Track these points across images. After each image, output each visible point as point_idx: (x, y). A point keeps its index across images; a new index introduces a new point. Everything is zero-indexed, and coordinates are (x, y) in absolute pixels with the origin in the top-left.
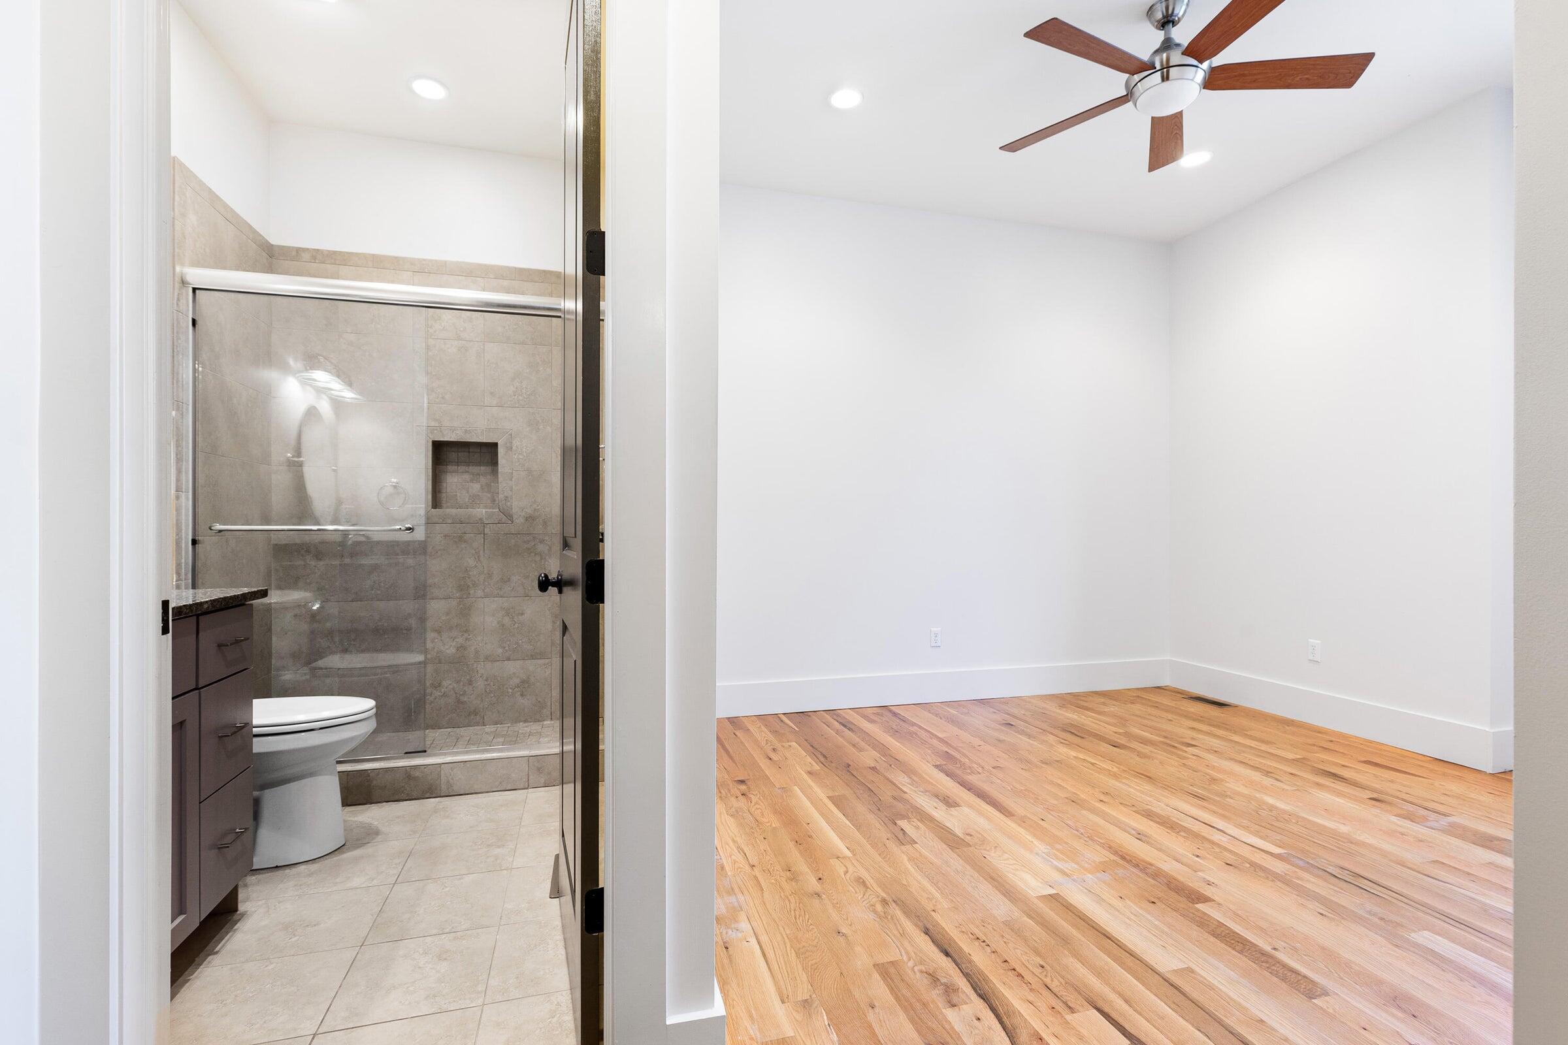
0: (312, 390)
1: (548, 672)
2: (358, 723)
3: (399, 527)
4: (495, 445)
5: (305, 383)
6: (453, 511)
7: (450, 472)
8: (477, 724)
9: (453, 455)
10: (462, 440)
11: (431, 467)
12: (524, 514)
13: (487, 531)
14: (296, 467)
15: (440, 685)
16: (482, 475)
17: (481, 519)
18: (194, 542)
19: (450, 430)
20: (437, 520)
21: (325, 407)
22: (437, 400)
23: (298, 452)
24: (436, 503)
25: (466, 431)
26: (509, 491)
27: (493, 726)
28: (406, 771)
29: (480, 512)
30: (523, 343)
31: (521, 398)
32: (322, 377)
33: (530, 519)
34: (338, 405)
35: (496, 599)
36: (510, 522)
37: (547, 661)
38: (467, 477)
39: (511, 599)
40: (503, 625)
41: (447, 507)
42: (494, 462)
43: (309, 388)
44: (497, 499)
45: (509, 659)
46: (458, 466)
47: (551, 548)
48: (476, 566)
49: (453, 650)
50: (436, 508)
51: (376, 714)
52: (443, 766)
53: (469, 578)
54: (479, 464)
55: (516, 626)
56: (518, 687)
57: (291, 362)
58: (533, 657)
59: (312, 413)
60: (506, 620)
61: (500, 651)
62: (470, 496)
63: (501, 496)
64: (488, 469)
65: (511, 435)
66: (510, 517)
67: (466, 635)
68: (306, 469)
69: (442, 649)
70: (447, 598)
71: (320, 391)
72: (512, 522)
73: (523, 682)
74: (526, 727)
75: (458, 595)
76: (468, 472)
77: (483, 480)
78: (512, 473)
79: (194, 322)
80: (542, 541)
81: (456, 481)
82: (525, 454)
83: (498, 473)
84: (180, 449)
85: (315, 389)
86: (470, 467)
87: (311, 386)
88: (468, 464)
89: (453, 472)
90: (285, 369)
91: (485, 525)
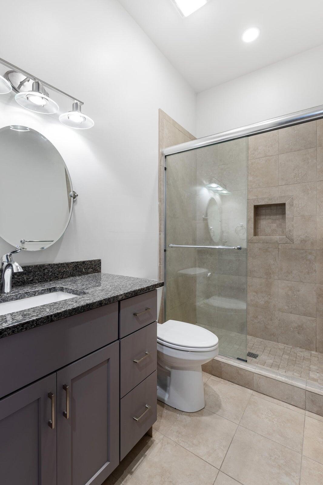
0: (212, 192)
1: (314, 325)
2: (208, 352)
3: (234, 247)
4: (284, 205)
5: (210, 189)
6: (263, 237)
7: (262, 219)
8: (275, 341)
9: (263, 211)
10: (267, 204)
11: (253, 218)
12: (300, 239)
13: (280, 247)
14: (205, 220)
15: (257, 317)
16: (277, 220)
17: (277, 241)
18: (165, 251)
19: (262, 199)
20: (256, 241)
21: (217, 198)
22: (256, 187)
23: (206, 215)
24: (256, 234)
25: (269, 199)
26: (292, 227)
27: (282, 345)
28: (237, 369)
29: (276, 237)
30: (299, 150)
31: (298, 179)
32: (214, 185)
33: (303, 241)
34: (222, 196)
35: (284, 281)
36: (292, 243)
37: (313, 319)
38: (270, 221)
39: (293, 282)
40: (288, 295)
41: (261, 235)
42: (283, 213)
43: (211, 191)
44: (285, 231)
45: (291, 313)
46: (266, 216)
47: (316, 257)
48: (274, 264)
49: (263, 303)
50: (256, 236)
51: (219, 346)
52: (255, 374)
53: (271, 269)
54: (276, 214)
55: (295, 296)
56: (296, 328)
57: (204, 182)
58: (305, 315)
59: (212, 201)
60: (290, 293)
61: (286, 308)
62: (271, 230)
63: (287, 230)
64: (280, 216)
65: (293, 198)
66: (292, 240)
67: (269, 297)
68: (209, 221)
69: (258, 301)
70: (260, 278)
71: (216, 192)
72: (293, 243)
73: (299, 326)
74: (301, 352)
75: (265, 277)
76: (271, 219)
77: (277, 221)
78: (293, 218)
79: (165, 169)
80: (310, 253)
81: (265, 223)
82: (300, 208)
83: (285, 218)
84: (161, 216)
85: (212, 191)
86: (272, 216)
87: (212, 190)
88: (270, 215)
89: (264, 219)
90: (201, 184)
91: (279, 244)
